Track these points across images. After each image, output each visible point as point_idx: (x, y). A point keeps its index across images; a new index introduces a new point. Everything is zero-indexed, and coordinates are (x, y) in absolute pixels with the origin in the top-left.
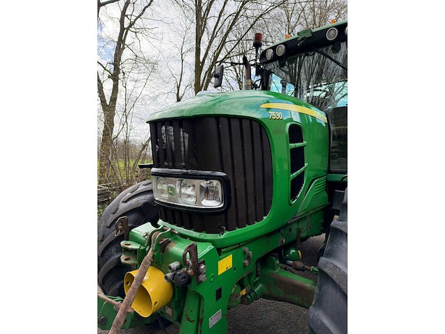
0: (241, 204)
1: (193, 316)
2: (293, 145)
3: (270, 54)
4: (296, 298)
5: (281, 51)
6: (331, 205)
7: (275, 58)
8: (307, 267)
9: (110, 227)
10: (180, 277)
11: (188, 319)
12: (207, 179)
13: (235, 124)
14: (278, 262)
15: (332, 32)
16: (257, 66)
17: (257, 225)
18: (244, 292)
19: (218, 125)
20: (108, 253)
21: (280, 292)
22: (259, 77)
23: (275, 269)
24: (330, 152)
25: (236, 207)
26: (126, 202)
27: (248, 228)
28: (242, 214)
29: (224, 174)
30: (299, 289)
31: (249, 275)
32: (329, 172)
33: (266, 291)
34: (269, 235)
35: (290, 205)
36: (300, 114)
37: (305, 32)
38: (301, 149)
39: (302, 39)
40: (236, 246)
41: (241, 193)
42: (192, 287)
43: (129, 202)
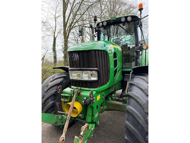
0: (102, 79)
1: (91, 114)
2: (114, 59)
3: (101, 24)
4: (117, 109)
5: (105, 24)
6: (124, 79)
7: (103, 26)
8: (120, 99)
9: (46, 92)
10: (88, 102)
11: (89, 116)
12: (91, 71)
13: (100, 52)
14: (110, 98)
15: (123, 19)
16: (95, 28)
17: (106, 85)
18: (102, 108)
19: (95, 53)
20: (47, 102)
21: (112, 107)
22: (97, 33)
23: (110, 100)
24: (123, 61)
25: (101, 80)
26: (51, 82)
27: (104, 86)
28: (102, 82)
29: (97, 69)
30: (118, 106)
31: (103, 102)
32: (123, 68)
33: (107, 108)
34: (108, 89)
35: (114, 79)
36: (114, 48)
37: (114, 18)
38: (116, 60)
39: (113, 20)
40: (101, 92)
41: (102, 75)
42: (91, 105)
43: (53, 82)
